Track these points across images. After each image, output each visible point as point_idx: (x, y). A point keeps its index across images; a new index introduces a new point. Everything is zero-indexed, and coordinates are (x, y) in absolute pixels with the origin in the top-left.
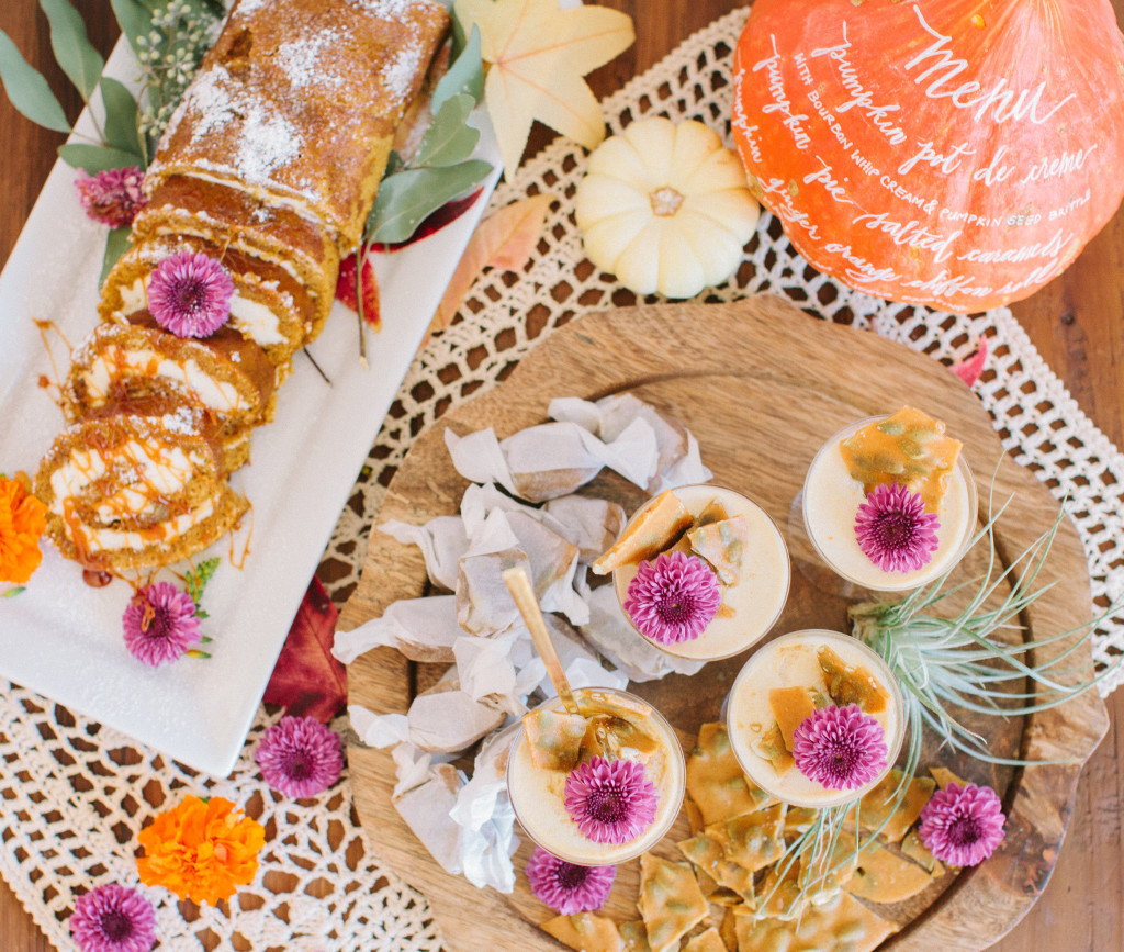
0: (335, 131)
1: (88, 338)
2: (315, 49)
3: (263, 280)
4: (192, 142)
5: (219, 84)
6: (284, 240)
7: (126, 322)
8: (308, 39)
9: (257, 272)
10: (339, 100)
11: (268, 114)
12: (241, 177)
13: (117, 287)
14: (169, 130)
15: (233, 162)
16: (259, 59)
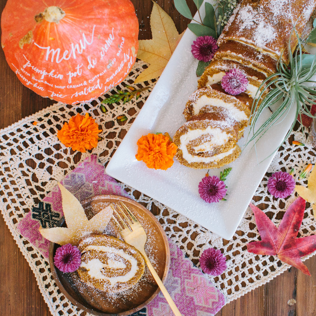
0: (288, 32)
2: (283, 3)
3: (259, 79)
4: (239, 31)
5: (249, 11)
6: (266, 66)
7: (211, 88)
9: (257, 76)
10: (289, 21)
11: (266, 24)
12: (255, 45)
13: (207, 76)
14: (228, 25)
15: (253, 39)
16: (263, 4)
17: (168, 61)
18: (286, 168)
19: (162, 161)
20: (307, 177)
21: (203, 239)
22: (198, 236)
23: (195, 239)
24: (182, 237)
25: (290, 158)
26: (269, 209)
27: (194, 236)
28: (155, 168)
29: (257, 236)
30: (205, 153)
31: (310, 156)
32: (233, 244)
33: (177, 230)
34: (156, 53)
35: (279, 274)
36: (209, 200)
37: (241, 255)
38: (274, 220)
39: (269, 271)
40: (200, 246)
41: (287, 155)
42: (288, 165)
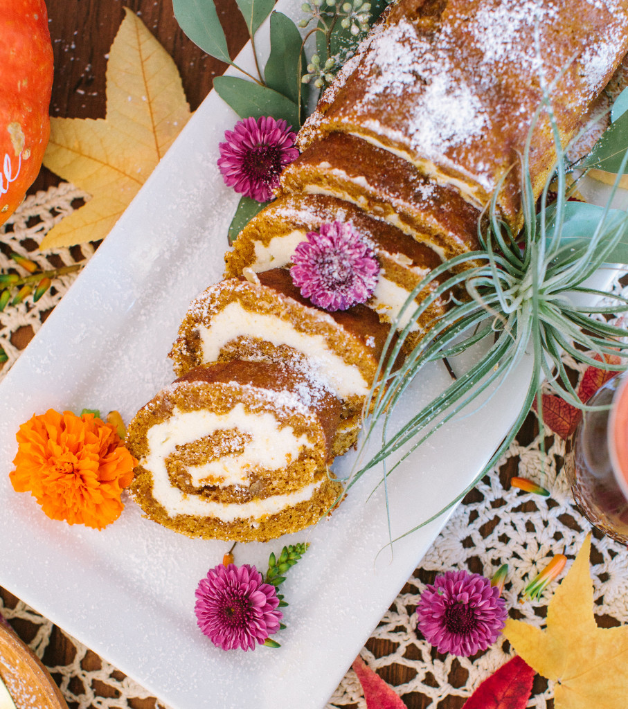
0: (525, 116)
1: (212, 290)
2: (516, 22)
3: (415, 264)
4: (365, 100)
5: (404, 41)
6: (445, 224)
7: (258, 281)
8: (511, 9)
9: (410, 255)
10: (533, 83)
11: (454, 84)
12: (412, 148)
13: (252, 241)
14: (336, 83)
15: (407, 130)
16: (452, 22)
17: (142, 184)
18: (482, 560)
20: (547, 594)
25: (500, 529)
26: (416, 685)
28: (69, 520)
30: (225, 488)
31: (561, 528)
34: (113, 162)
36: (223, 640)
41: (492, 518)
42: (491, 552)
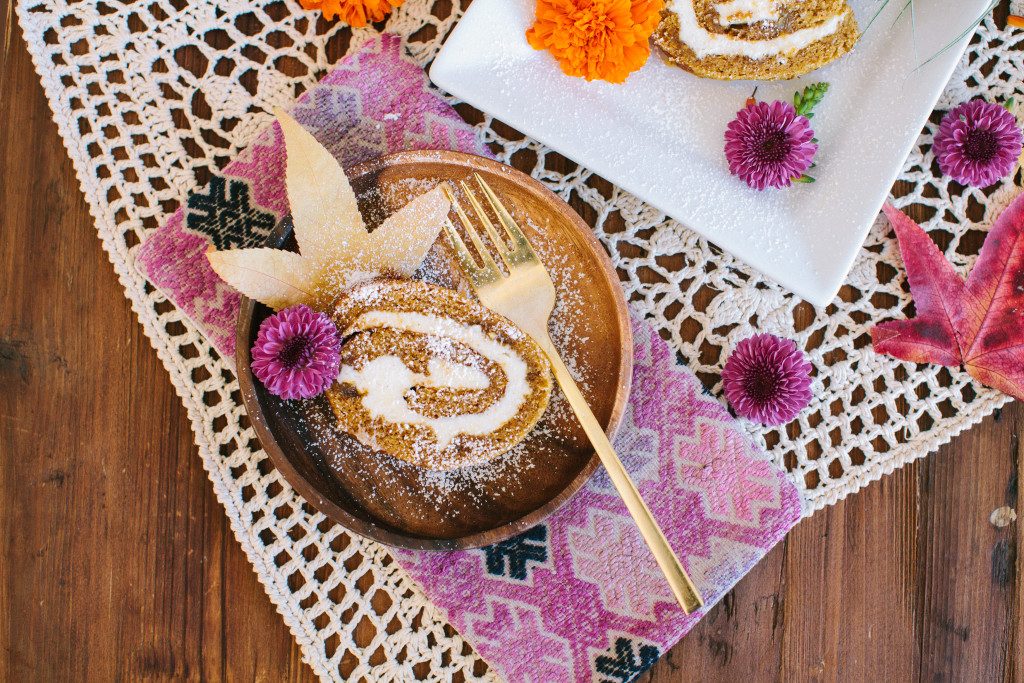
18: (986, 98)
19: (615, 47)
21: (732, 309)
22: (717, 297)
23: (708, 309)
24: (666, 302)
25: (999, 69)
26: (937, 222)
27: (704, 299)
28: (587, 75)
29: (902, 305)
30: (753, 25)
32: (825, 328)
33: (649, 276)
35: (968, 426)
36: (760, 177)
37: (851, 361)
38: (951, 255)
39: (936, 414)
40: (724, 330)
41: (991, 58)
42: (994, 89)
